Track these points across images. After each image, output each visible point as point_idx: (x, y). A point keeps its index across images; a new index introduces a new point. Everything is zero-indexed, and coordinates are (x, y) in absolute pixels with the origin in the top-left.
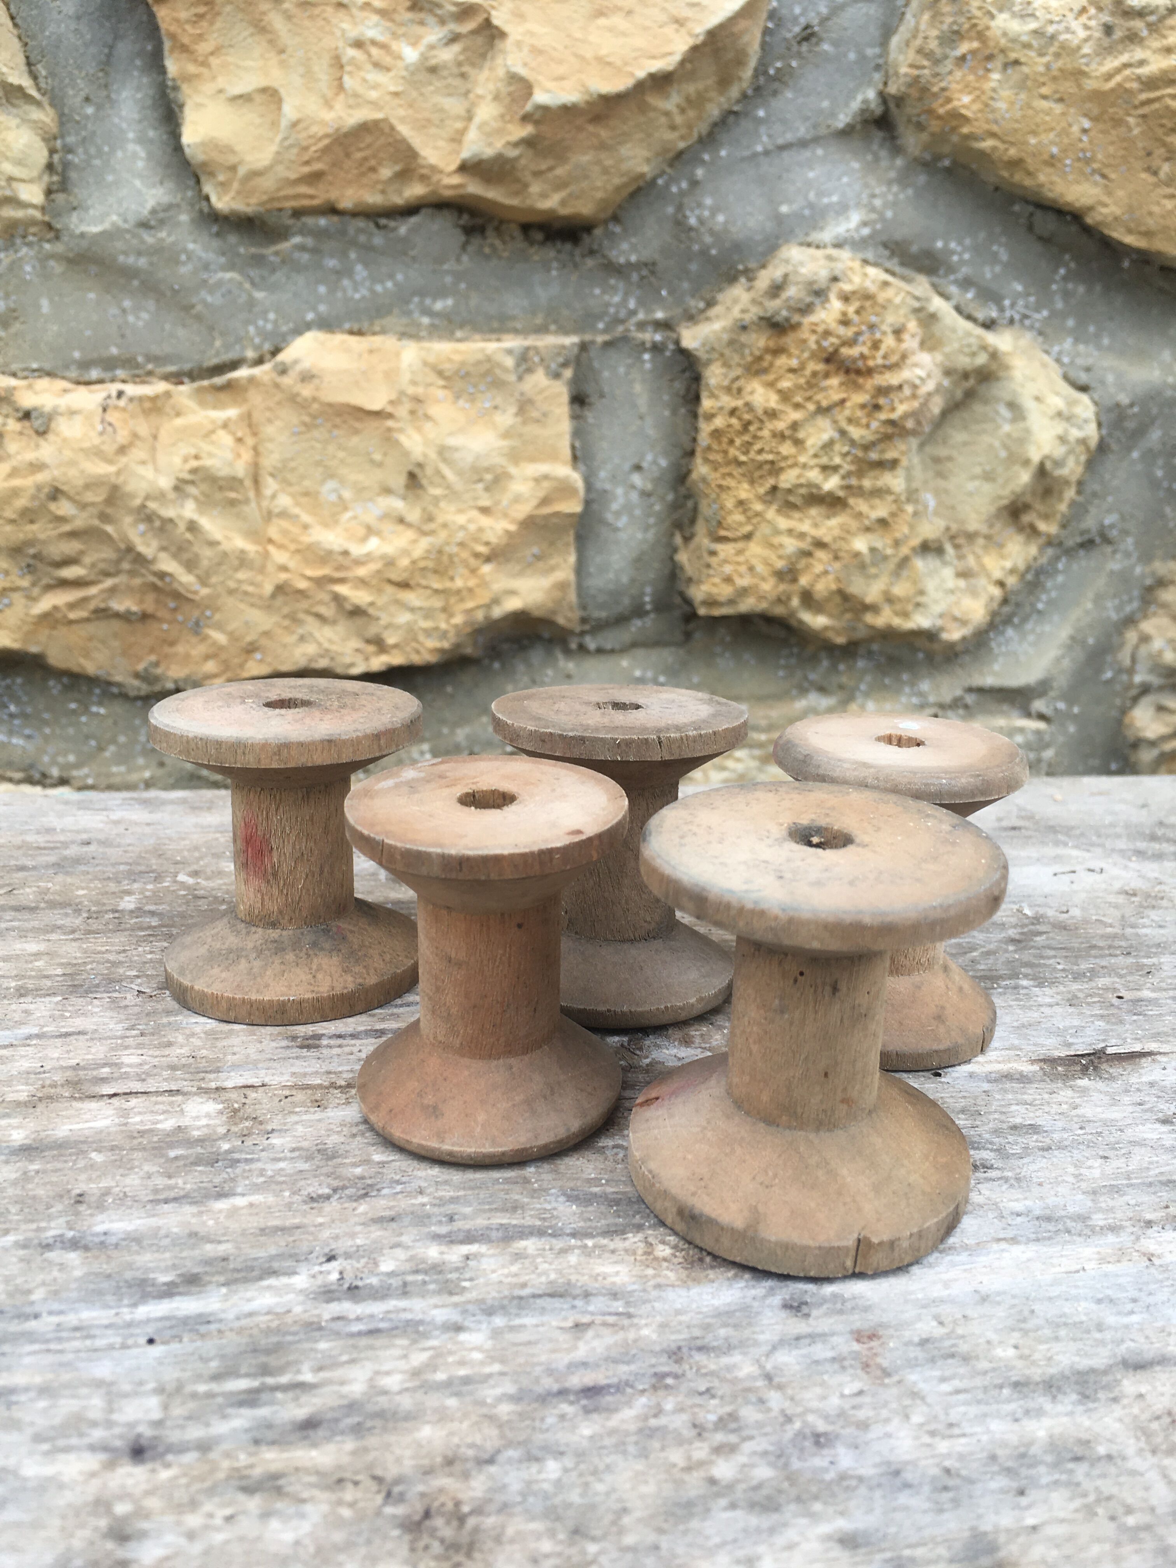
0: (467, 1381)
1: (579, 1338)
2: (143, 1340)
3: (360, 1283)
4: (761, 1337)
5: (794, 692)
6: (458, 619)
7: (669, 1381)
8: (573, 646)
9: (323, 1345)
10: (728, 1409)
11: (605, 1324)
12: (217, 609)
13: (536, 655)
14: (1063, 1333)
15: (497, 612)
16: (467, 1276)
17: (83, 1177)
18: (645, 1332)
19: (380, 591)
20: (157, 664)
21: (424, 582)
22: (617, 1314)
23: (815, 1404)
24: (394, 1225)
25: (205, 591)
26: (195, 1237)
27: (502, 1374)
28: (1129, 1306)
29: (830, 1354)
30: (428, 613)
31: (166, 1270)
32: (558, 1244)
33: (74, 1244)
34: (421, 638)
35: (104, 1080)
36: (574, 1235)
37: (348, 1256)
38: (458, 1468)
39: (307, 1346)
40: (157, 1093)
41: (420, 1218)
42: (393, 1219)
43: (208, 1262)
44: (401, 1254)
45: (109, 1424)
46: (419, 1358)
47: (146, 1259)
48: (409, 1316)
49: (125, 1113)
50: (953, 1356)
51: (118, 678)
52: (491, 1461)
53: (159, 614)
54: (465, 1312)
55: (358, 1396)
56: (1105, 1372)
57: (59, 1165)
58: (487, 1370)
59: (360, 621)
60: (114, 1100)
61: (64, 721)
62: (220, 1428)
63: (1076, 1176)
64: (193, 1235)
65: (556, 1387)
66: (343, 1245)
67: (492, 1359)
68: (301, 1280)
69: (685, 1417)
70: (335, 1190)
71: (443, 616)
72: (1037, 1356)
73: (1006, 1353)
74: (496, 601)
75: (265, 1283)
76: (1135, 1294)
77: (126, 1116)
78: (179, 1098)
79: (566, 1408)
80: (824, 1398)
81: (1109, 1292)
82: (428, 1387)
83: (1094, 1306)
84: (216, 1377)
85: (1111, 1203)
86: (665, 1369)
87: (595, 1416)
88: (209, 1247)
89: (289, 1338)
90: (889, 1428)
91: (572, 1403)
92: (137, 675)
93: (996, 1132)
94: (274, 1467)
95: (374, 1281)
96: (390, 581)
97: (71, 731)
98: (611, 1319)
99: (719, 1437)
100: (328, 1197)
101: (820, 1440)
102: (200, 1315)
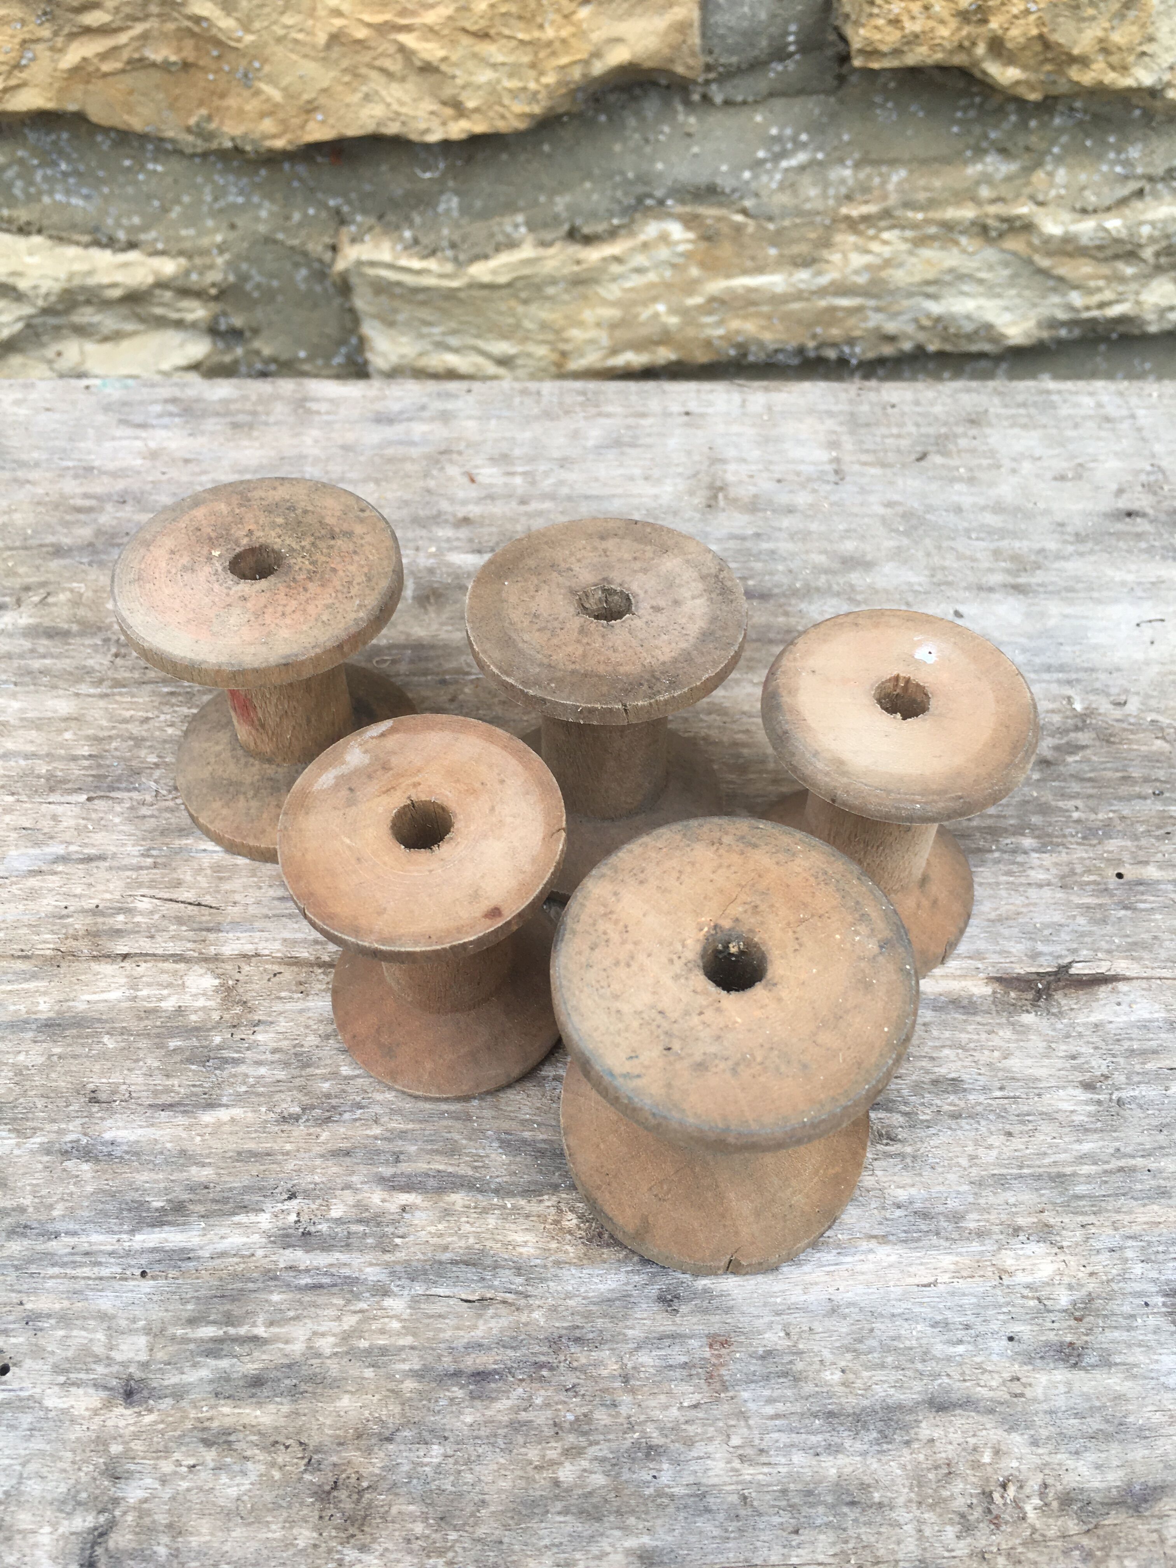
0: (384, 1351)
1: (480, 1316)
2: (138, 1272)
3: (312, 1229)
4: (630, 1333)
5: (969, 153)
6: (550, 79)
7: (545, 1373)
8: (696, 97)
9: (276, 1297)
10: (585, 1410)
11: (504, 1302)
12: (265, 61)
13: (651, 106)
14: (889, 1360)
15: (598, 68)
16: (401, 1231)
17: (97, 1067)
18: (536, 1315)
19: (454, 43)
20: (209, 118)
21: (507, 32)
22: (517, 1293)
23: (658, 1414)
24: (348, 1159)
25: (249, 38)
26: (185, 1158)
27: (412, 1348)
28: (960, 1334)
29: (683, 1359)
30: (514, 71)
31: (158, 1194)
32: (482, 1200)
33: (87, 1154)
34: (506, 101)
35: (118, 933)
36: (496, 1191)
37: (307, 1194)
38: (363, 1443)
39: (263, 1296)
40: (165, 958)
41: (372, 1155)
42: (348, 1153)
43: (192, 1189)
44: (349, 1197)
45: (109, 1361)
46: (350, 1321)
47: (142, 1177)
48: (345, 1271)
49: (134, 983)
50: (785, 1374)
51: (170, 134)
52: (389, 1440)
53: (201, 63)
54: (393, 1273)
55: (297, 1356)
56: (911, 1411)
57: (78, 1050)
58: (401, 1342)
59: (433, 78)
60: (126, 964)
61: (121, 179)
62: (192, 1376)
63: (972, 1158)
64: (183, 1153)
65: (452, 1368)
66: (306, 1181)
67: (407, 1331)
68: (264, 1220)
69: (549, 1413)
70: (304, 1110)
71: (532, 73)
72: (859, 1384)
73: (832, 1376)
74: (597, 54)
75: (236, 1219)
76: (970, 1318)
77: (134, 987)
78: (181, 966)
79: (458, 1392)
80: (666, 1407)
81: (949, 1314)
82: (352, 1354)
83: (929, 1330)
84: (192, 1322)
85: (992, 1199)
86: (543, 1359)
87: (478, 1403)
88: (194, 1170)
89: (251, 1285)
90: (710, 1449)
91: (462, 1387)
92: (189, 130)
93: (917, 1088)
94: (228, 1422)
95: (324, 1227)
96: (465, 30)
97: (130, 190)
98: (510, 1297)
99: (571, 1439)
100: (297, 1118)
101: (651, 1452)
102: (183, 1250)
